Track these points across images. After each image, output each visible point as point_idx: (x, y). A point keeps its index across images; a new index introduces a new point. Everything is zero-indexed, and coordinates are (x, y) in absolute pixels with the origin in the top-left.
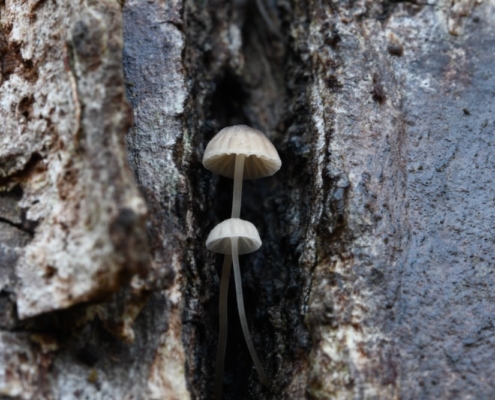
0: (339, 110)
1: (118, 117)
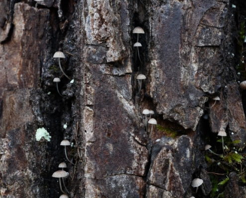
0: (153, 24)
1: (121, 34)
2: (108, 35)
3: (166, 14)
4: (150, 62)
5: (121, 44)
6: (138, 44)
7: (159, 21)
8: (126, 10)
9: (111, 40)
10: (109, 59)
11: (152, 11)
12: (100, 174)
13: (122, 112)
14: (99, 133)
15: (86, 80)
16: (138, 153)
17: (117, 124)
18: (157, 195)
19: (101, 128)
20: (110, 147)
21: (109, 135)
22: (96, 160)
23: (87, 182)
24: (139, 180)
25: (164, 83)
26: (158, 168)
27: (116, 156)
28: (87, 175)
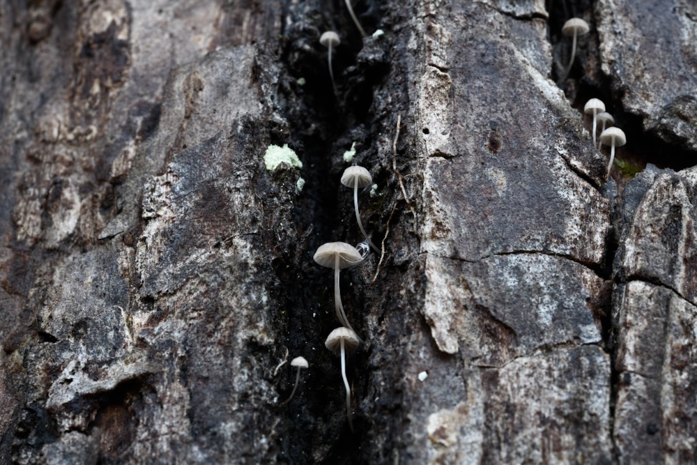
12: (471, 246)
13: (531, 95)
14: (465, 139)
15: (427, 9)
16: (582, 201)
17: (516, 123)
18: (651, 304)
19: (472, 126)
20: (500, 178)
21: (494, 145)
22: (458, 207)
23: (431, 261)
24: (588, 275)
25: (637, 48)
26: (649, 229)
27: (518, 204)
28: (430, 246)
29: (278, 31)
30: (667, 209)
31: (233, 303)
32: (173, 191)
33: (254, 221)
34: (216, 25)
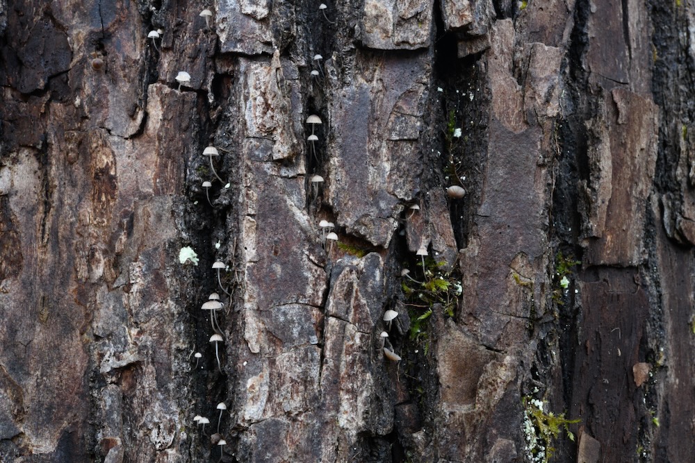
2: (275, 124)
3: (349, 99)
4: (329, 160)
5: (291, 136)
6: (313, 138)
7: (341, 108)
8: (298, 93)
9: (279, 131)
10: (276, 156)
11: (332, 95)
12: (265, 304)
13: (293, 224)
14: (263, 251)
15: (246, 183)
16: (314, 276)
17: (286, 239)
18: (338, 329)
19: (266, 244)
20: (278, 269)
21: (276, 253)
22: (259, 286)
23: (248, 313)
24: (315, 312)
25: (346, 187)
26: (339, 294)
27: (286, 280)
28: (248, 305)
29: (183, 179)
30: (347, 284)
31: (169, 331)
32: (142, 270)
33: (176, 292)
34: (156, 165)
